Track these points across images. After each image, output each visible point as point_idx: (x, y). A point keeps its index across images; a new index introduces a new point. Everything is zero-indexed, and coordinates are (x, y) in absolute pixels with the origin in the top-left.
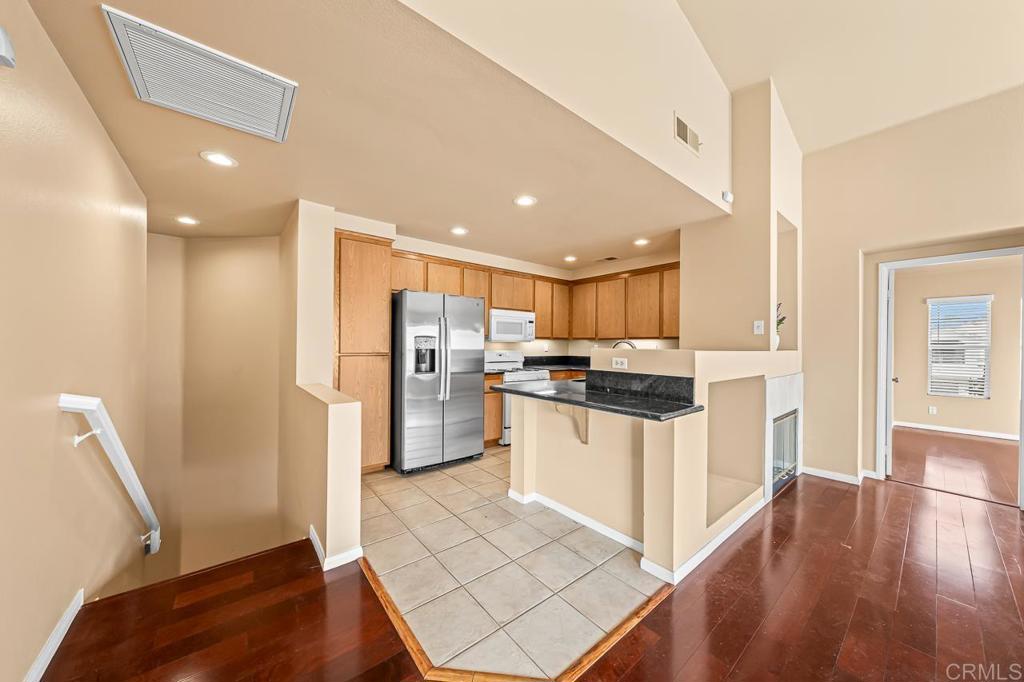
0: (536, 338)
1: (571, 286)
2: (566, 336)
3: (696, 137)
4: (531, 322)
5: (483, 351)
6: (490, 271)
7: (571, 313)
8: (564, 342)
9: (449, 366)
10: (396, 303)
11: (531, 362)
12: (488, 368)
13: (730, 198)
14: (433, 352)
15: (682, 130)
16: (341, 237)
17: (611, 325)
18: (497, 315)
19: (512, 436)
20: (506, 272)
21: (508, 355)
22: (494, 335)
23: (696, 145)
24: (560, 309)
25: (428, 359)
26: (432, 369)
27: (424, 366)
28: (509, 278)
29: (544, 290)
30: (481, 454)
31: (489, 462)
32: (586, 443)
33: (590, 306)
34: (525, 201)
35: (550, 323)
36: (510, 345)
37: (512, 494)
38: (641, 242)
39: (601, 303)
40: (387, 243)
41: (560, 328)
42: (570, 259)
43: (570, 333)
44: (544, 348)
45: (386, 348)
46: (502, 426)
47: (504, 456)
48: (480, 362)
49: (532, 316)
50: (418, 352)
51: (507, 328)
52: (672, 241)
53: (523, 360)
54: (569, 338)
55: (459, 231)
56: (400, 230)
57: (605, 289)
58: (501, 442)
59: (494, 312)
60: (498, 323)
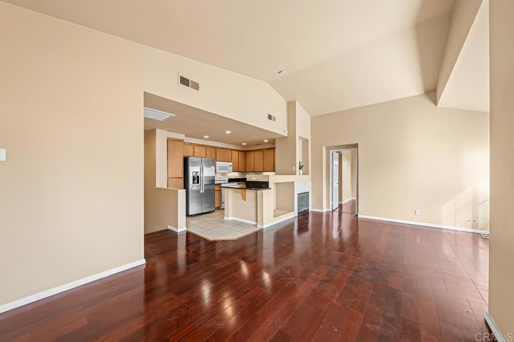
0: (233, 171)
1: (245, 152)
2: (244, 171)
3: (274, 118)
4: (231, 166)
5: (214, 177)
6: (216, 148)
7: (245, 162)
8: (243, 173)
9: (204, 182)
10: (186, 161)
11: (231, 181)
12: (216, 182)
13: (286, 132)
14: (198, 177)
15: (270, 117)
16: (169, 140)
17: (259, 167)
18: (218, 164)
19: (225, 206)
20: (222, 148)
21: (223, 178)
22: (217, 171)
23: (275, 120)
24: (241, 161)
25: (197, 179)
26: (198, 182)
27: (196, 181)
28: (222, 150)
29: (235, 154)
30: (214, 211)
31: (217, 213)
32: (245, 200)
33: (252, 160)
34: (228, 132)
35: (238, 166)
36: (223, 174)
37: (225, 218)
38: (266, 141)
39: (256, 159)
40: (181, 141)
41: (242, 168)
42: (244, 144)
43: (245, 169)
44: (236, 175)
45: (182, 176)
46: (221, 202)
47: (223, 211)
48: (213, 180)
49: (231, 164)
50: (193, 177)
51: (222, 168)
52: (273, 142)
53: (228, 179)
54: (245, 172)
55: (206, 137)
56: (186, 136)
57: (257, 154)
58: (221, 208)
59: (217, 163)
60: (219, 166)
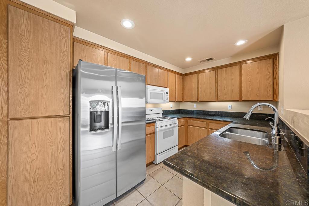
0: (169, 101)
1: (184, 76)
2: (181, 100)
4: (167, 93)
5: (145, 108)
6: (146, 64)
7: (184, 89)
8: (179, 103)
11: (165, 113)
12: (147, 117)
14: (107, 113)
18: (150, 89)
20: (155, 66)
21: (155, 110)
22: (149, 100)
24: (179, 87)
29: (172, 76)
33: (194, 85)
35: (175, 94)
36: (156, 105)
41: (179, 98)
42: (188, 59)
43: (183, 98)
44: (170, 106)
46: (155, 153)
48: (144, 114)
49: (167, 90)
51: (155, 96)
53: (162, 112)
54: (183, 101)
58: (154, 162)
59: (148, 87)
60: (151, 93)
